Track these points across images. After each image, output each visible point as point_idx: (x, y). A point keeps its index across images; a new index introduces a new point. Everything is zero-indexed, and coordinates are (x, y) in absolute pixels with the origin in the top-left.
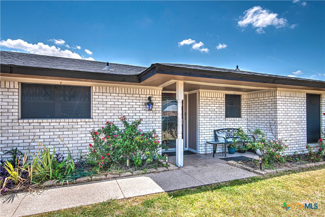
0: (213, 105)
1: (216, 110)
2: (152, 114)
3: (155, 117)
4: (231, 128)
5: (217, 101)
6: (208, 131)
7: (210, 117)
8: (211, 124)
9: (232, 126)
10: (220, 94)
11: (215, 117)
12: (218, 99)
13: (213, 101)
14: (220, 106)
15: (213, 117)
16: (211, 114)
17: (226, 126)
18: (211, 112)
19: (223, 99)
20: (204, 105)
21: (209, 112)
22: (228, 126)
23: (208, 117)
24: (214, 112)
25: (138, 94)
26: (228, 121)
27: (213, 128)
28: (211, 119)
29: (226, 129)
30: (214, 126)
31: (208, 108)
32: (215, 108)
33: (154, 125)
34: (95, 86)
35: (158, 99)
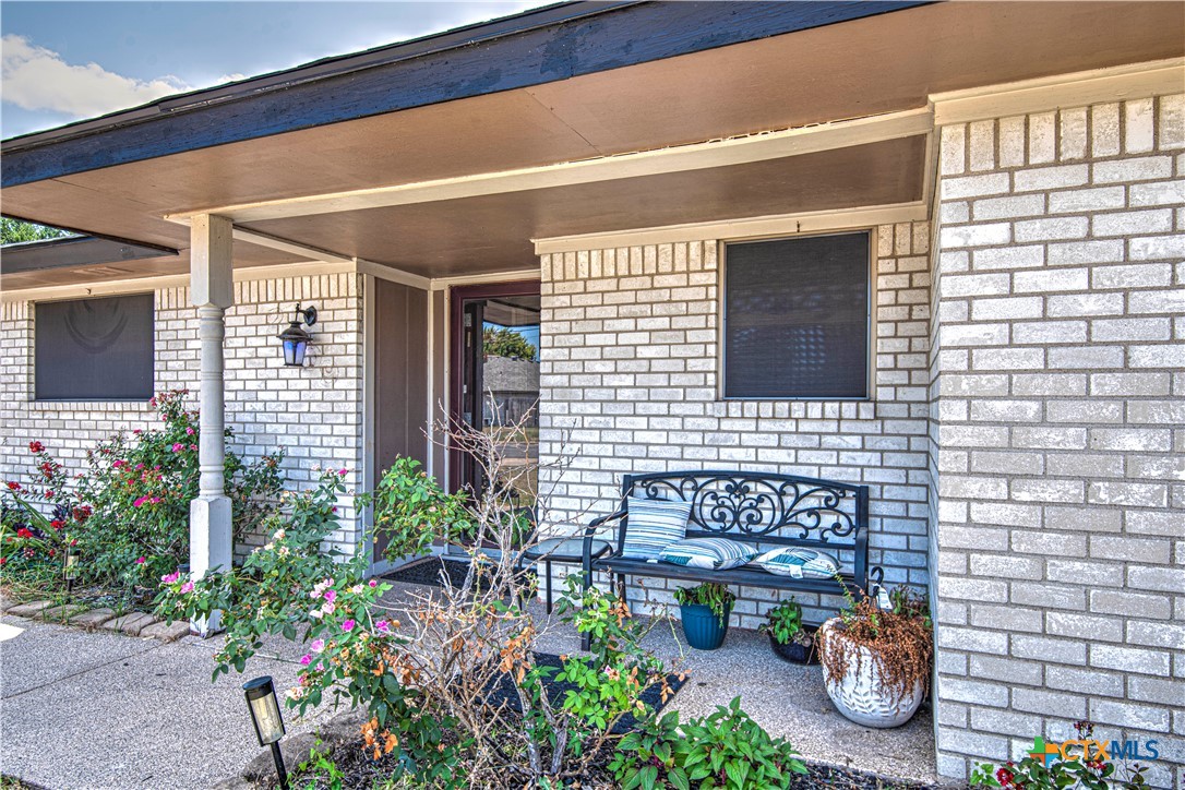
0: (630, 324)
1: (643, 352)
2: (320, 384)
3: (330, 396)
4: (761, 468)
5: (654, 296)
6: (588, 477)
7: (605, 394)
8: (609, 436)
9: (775, 459)
10: (681, 248)
11: (641, 394)
12: (660, 281)
13: (630, 297)
14: (679, 323)
15: (624, 394)
16: (608, 380)
17: (725, 454)
18: (610, 367)
19: (696, 278)
20: (565, 327)
21: (599, 367)
22: (739, 454)
23: (590, 394)
24: (633, 366)
25: (275, 301)
26: (738, 425)
27: (626, 465)
28: (609, 409)
29: (718, 476)
30: (630, 451)
31: (591, 339)
32: (643, 338)
33: (326, 430)
34: (164, 288)
35: (345, 315)
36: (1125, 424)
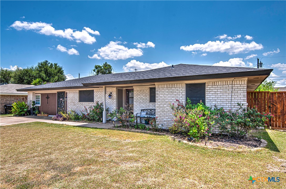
0: (142, 95)
1: (143, 98)
2: (112, 100)
3: (113, 102)
4: (153, 109)
5: (144, 92)
6: (138, 110)
7: (140, 102)
8: (140, 106)
10: (146, 88)
11: (143, 102)
12: (144, 91)
13: (142, 92)
14: (146, 95)
15: (141, 102)
16: (140, 100)
17: (150, 107)
18: (140, 99)
19: (147, 91)
20: (136, 95)
21: (139, 99)
22: (151, 107)
23: (138, 102)
24: (142, 99)
25: (107, 91)
26: (151, 105)
27: (141, 108)
28: (140, 103)
29: (149, 109)
30: (142, 107)
31: (138, 96)
32: (143, 96)
33: (113, 105)
34: (95, 90)
35: (115, 93)
36: (165, 105)
